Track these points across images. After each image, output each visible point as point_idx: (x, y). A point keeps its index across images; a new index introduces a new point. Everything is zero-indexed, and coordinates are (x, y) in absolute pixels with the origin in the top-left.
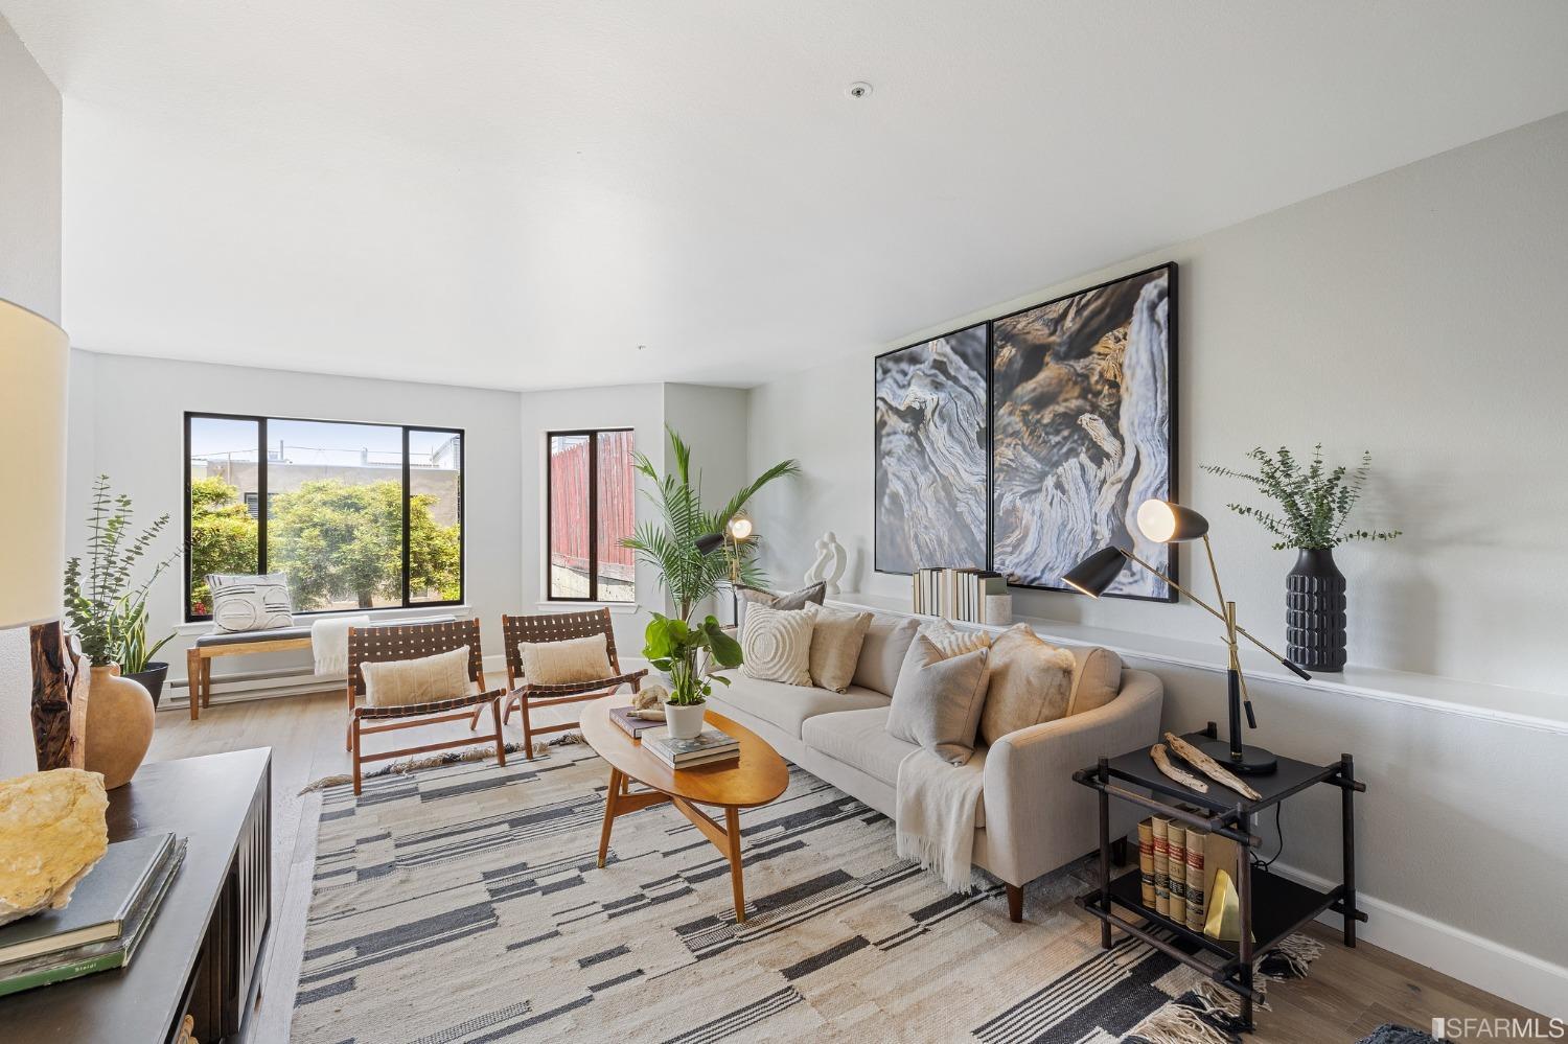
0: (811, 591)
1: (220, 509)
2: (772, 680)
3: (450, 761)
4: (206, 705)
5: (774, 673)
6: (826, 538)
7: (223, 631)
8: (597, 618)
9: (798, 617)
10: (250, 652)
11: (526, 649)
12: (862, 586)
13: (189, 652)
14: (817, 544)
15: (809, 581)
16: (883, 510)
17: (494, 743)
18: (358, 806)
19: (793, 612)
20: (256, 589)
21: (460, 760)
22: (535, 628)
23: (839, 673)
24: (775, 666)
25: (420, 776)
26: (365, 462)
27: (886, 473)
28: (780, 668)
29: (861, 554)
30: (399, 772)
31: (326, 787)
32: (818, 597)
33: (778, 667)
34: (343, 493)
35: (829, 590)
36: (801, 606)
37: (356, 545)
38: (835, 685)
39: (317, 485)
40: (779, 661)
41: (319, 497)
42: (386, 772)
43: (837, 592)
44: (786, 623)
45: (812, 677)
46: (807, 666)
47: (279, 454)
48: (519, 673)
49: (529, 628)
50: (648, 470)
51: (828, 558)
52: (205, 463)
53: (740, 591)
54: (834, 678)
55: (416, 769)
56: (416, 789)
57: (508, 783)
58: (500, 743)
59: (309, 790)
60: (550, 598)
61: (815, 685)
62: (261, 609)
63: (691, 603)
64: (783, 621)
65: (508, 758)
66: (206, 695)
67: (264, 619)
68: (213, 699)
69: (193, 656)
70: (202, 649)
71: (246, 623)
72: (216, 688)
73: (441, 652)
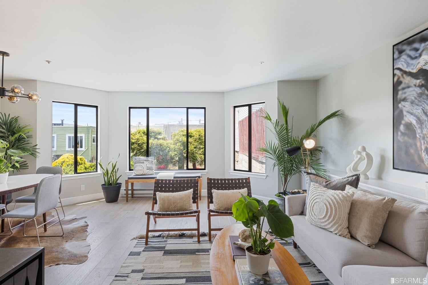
0: (350, 179)
2: (324, 229)
3: (182, 236)
4: (132, 197)
5: (326, 225)
6: (360, 149)
7: (135, 174)
8: (244, 181)
9: (340, 196)
11: (215, 192)
12: (384, 176)
13: (126, 180)
14: (354, 152)
15: (349, 173)
16: (399, 133)
17: (196, 232)
18: (143, 251)
19: (338, 192)
20: (145, 162)
21: (185, 236)
22: (219, 184)
23: (369, 234)
24: (325, 221)
25: (170, 241)
26: (200, 123)
27: (401, 111)
28: (329, 223)
29: (383, 159)
30: (163, 237)
31: (140, 238)
32: (355, 182)
33: (328, 222)
35: (362, 178)
36: (343, 188)
38: (367, 241)
40: (328, 220)
42: (159, 236)
43: (367, 178)
44: (333, 198)
45: (350, 232)
46: (347, 225)
47: (181, 122)
48: (212, 202)
49: (217, 184)
50: (268, 118)
51: (361, 160)
52: (163, 125)
53: (308, 176)
54: (365, 236)
55: (170, 237)
56: (164, 247)
57: (197, 253)
58: (199, 232)
59: (134, 239)
60: (235, 170)
61: (353, 237)
62: (145, 168)
63: (289, 177)
64: (331, 197)
65: (201, 239)
66: (132, 194)
67: (146, 171)
68: (135, 196)
69: (127, 182)
70: (129, 180)
71: (141, 173)
72: (135, 192)
73: (184, 190)
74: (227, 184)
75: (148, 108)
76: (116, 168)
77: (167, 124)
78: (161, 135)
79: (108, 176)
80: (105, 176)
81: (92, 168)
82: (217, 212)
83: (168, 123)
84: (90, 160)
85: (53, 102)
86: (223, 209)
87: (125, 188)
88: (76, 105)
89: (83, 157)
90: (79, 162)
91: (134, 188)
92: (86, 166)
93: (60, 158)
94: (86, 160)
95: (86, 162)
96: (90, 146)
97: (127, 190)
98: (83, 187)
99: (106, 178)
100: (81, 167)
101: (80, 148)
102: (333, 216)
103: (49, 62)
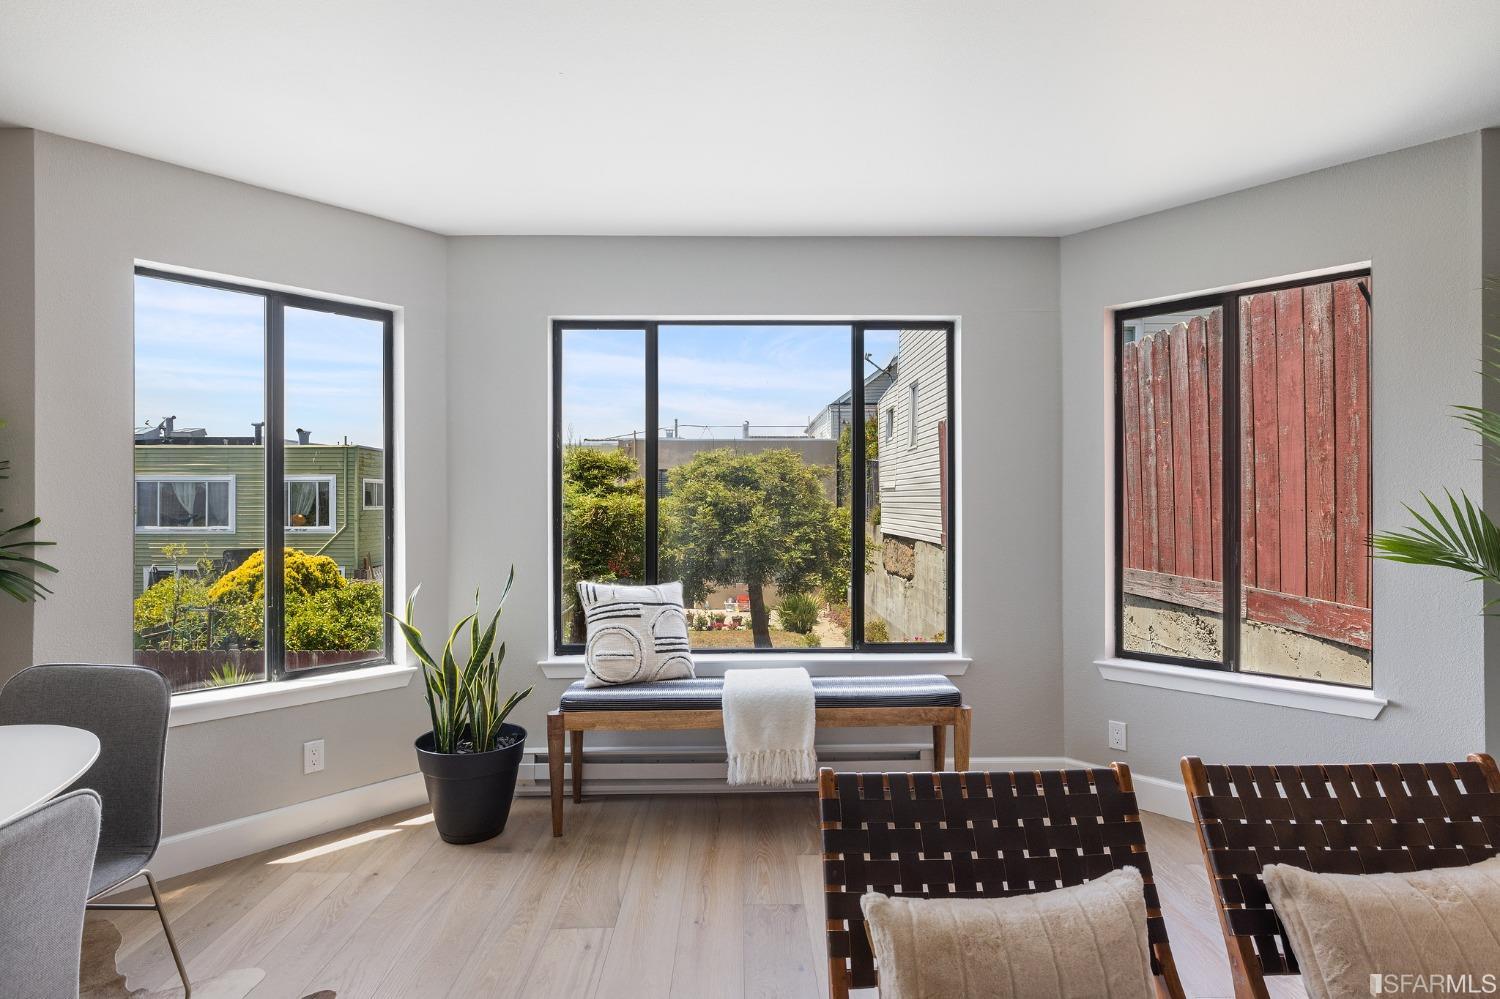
1: (623, 484)
4: (579, 797)
7: (594, 681)
10: (631, 728)
13: (550, 718)
20: (642, 610)
26: (746, 435)
34: (735, 463)
37: (750, 528)
39: (709, 456)
41: (711, 469)
60: (1120, 653)
62: (648, 646)
66: (578, 780)
67: (657, 664)
68: (589, 789)
69: (555, 726)
70: (569, 717)
71: (630, 671)
72: (591, 771)
75: (651, 328)
76: (494, 649)
77: (632, 437)
78: (628, 477)
79: (452, 695)
80: (435, 696)
81: (363, 603)
83: (635, 433)
84: (356, 568)
85: (140, 270)
87: (545, 750)
88: (277, 301)
89: (330, 560)
90: (316, 579)
91: (585, 749)
92: (340, 594)
93: (246, 564)
94: (343, 569)
95: (342, 579)
96: (356, 518)
97: (554, 759)
98: (316, 754)
99: (442, 710)
100: (322, 600)
101: (320, 525)
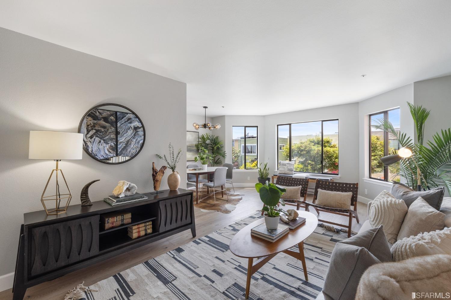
11: (319, 191)
20: (286, 165)
48: (316, 199)
60: (370, 178)
62: (286, 169)
67: (287, 172)
69: (273, 178)
71: (284, 172)
73: (294, 186)
74: (327, 185)
75: (290, 124)
79: (261, 172)
82: (323, 208)
85: (233, 126)
86: (323, 205)
88: (245, 127)
98: (249, 178)
99: (260, 174)
102: (378, 220)
103: (223, 107)
